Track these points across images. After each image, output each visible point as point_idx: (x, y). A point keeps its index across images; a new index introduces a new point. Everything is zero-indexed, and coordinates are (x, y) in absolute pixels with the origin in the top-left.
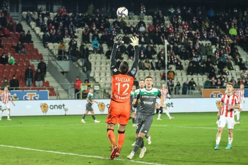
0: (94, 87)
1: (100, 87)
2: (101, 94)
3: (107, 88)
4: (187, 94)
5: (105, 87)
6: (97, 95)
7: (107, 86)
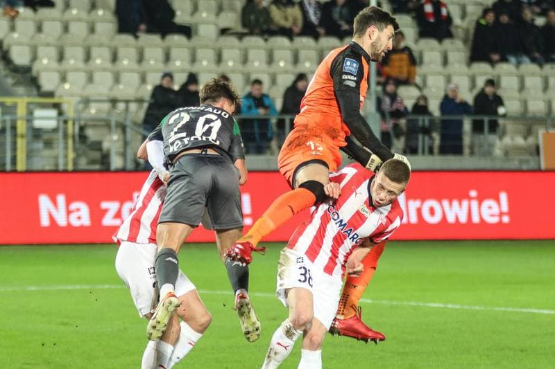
0: (30, 113)
1: (60, 114)
2: (66, 148)
3: (93, 120)
4: (466, 150)
5: (85, 115)
6: (47, 153)
7: (93, 111)
